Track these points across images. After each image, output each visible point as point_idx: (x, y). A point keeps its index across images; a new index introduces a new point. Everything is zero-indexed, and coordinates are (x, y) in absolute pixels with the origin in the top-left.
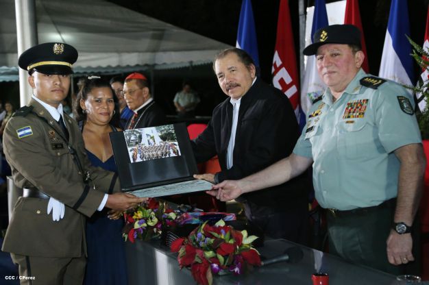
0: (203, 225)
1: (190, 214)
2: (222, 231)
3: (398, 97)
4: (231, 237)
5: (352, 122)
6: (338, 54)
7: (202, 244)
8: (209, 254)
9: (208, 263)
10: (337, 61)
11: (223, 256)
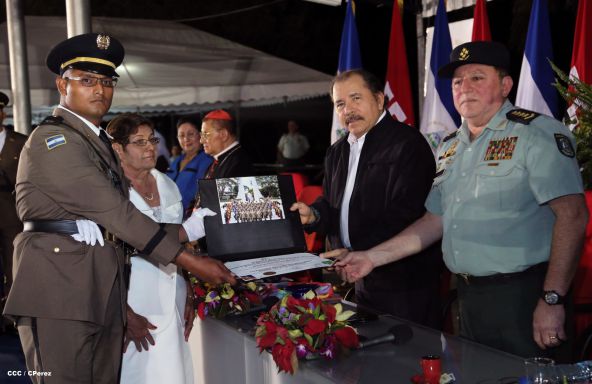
1: (275, 284)
2: (311, 305)
3: (555, 134)
4: (321, 312)
5: (496, 164)
6: (482, 78)
7: (285, 321)
9: (292, 345)
10: (479, 86)
11: (312, 336)
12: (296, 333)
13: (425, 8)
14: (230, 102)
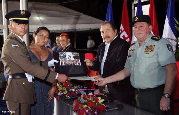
1: (81, 89)
3: (167, 44)
9: (84, 110)
12: (85, 106)
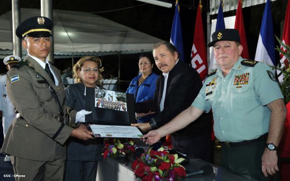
0: (150, 150)
2: (162, 154)
4: (167, 158)
5: (241, 87)
7: (149, 162)
8: (154, 169)
10: (228, 50)
11: (162, 171)
13: (211, 10)
14: (116, 51)
